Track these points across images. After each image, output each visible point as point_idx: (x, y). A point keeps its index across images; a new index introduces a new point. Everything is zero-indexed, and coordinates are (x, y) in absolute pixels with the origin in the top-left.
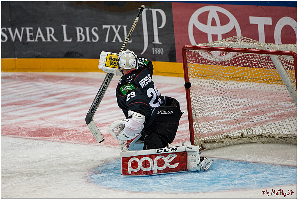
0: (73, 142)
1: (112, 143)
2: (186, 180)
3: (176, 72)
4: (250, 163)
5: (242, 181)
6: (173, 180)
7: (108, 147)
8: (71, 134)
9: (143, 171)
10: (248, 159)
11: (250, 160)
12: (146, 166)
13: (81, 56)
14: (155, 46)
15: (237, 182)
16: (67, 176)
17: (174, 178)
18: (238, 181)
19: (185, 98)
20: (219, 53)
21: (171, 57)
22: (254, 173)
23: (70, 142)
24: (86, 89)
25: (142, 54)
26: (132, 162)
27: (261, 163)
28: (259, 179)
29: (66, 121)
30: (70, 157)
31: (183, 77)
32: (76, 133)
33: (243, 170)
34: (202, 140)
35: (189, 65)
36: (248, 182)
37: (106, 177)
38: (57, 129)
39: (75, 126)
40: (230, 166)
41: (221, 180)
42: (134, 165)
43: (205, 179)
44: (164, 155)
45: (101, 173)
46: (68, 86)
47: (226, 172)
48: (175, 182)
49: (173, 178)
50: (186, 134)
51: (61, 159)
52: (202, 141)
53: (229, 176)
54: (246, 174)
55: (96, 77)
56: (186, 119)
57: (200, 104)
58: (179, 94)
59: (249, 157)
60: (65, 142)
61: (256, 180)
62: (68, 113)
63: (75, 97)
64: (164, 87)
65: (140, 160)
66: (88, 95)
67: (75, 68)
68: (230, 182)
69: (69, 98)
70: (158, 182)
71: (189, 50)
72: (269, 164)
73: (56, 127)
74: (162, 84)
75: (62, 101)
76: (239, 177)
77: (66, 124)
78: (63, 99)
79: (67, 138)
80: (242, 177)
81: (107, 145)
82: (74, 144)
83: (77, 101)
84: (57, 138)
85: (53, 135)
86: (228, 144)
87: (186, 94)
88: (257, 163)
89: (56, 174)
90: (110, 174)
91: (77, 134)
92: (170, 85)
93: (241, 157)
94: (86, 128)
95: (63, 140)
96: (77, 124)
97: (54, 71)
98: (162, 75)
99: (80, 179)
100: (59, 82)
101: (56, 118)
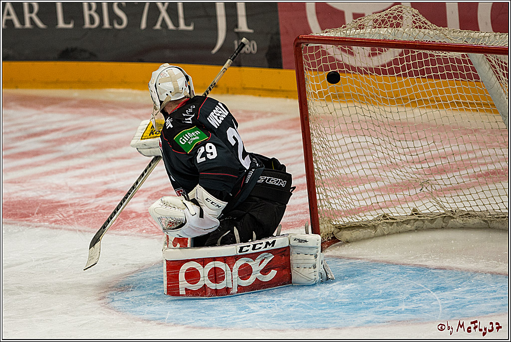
0: (77, 227)
1: (154, 229)
2: (302, 302)
3: (283, 89)
4: (430, 269)
5: (414, 306)
6: (276, 302)
7: (146, 237)
8: (71, 213)
9: (209, 289)
10: (426, 261)
11: (430, 263)
12: (216, 279)
13: (92, 57)
14: (240, 35)
15: (403, 307)
16: (64, 295)
17: (279, 299)
18: (406, 305)
19: (300, 140)
20: (368, 50)
21: (273, 59)
22: (437, 289)
23: (70, 227)
24: (102, 123)
25: (214, 51)
26: (187, 270)
27: (451, 269)
28: (449, 301)
29: (63, 186)
30: (71, 258)
31: (295, 98)
32: (83, 211)
33: (415, 283)
34: (335, 223)
35: (307, 74)
36: (427, 307)
37: (143, 297)
38: (44, 202)
39: (80, 196)
40: (389, 275)
41: (371, 304)
42: (192, 276)
43: (340, 300)
44: (251, 256)
45: (132, 291)
46: (67, 116)
47: (381, 288)
48: (279, 306)
49: (276, 299)
50: (302, 211)
51: (52, 262)
52: (333, 225)
53: (387, 295)
54: (422, 292)
55: (123, 99)
56: (302, 183)
57: (327, 152)
58: (287, 132)
59: (428, 257)
60: (61, 229)
61: (442, 304)
62: (67, 170)
63: (81, 138)
64: (257, 117)
65: (204, 267)
66: (107, 134)
67: (79, 81)
68: (389, 307)
69: (68, 141)
70: (246, 307)
71: (307, 45)
72: (468, 271)
73: (42, 198)
74: (254, 112)
75: (54, 146)
76: (408, 298)
77: (63, 192)
78: (55, 143)
79: (65, 221)
80: (414, 298)
81: (145, 235)
82: (78, 232)
83: (85, 146)
84: (44, 221)
85: (37, 214)
86: (386, 233)
87: (303, 132)
88: (445, 269)
89: (42, 292)
90: (151, 292)
91: (85, 211)
92: (269, 115)
93: (412, 258)
94: (101, 200)
95: (57, 224)
96: (84, 191)
97: (37, 87)
98: (254, 94)
99: (90, 302)
100: (48, 109)
101: (43, 180)
